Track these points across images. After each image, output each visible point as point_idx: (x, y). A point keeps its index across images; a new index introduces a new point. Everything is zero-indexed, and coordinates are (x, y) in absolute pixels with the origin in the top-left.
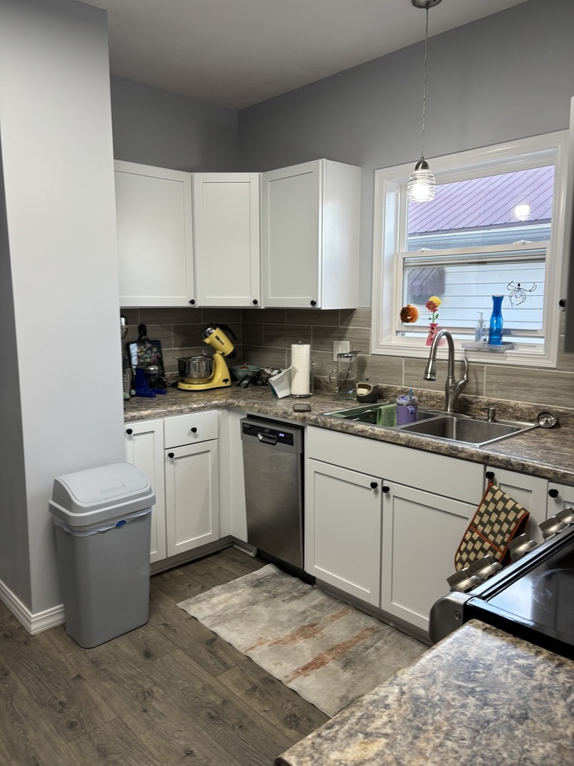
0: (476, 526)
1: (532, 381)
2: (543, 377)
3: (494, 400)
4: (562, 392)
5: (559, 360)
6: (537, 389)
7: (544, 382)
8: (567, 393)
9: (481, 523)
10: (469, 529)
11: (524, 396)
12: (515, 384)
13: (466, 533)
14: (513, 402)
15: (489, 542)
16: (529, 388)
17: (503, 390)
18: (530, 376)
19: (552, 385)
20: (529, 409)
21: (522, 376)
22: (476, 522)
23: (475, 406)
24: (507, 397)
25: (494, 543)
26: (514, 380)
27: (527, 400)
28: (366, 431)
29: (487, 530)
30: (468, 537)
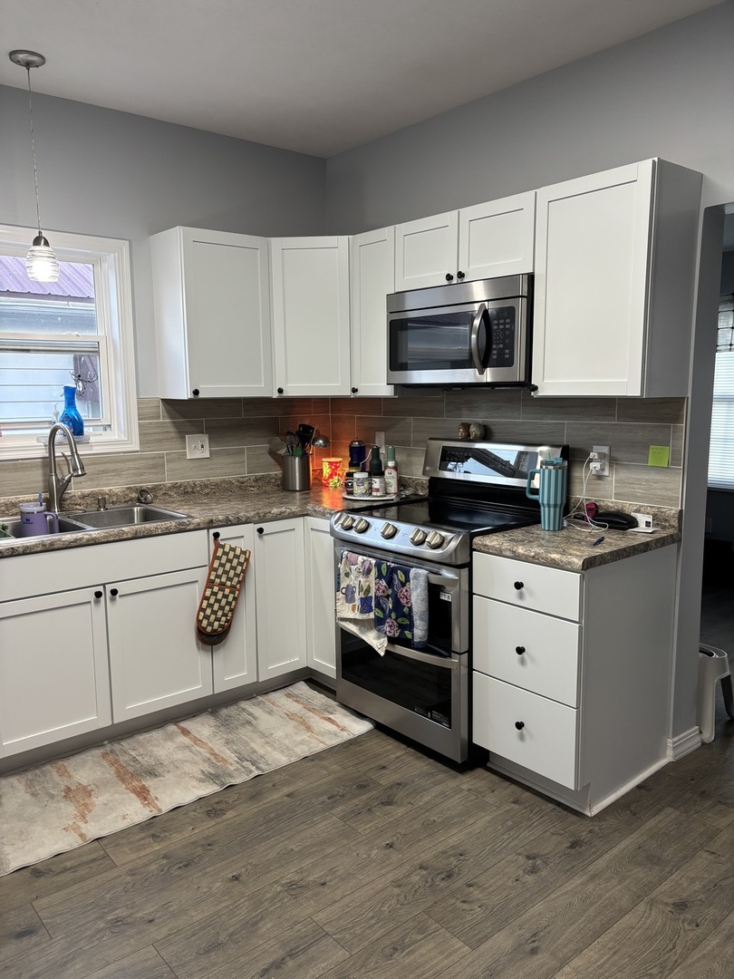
0: (213, 581)
1: (119, 466)
2: (129, 460)
3: (87, 491)
4: (145, 471)
5: (142, 443)
6: (125, 473)
7: (131, 464)
8: (149, 471)
9: (217, 576)
10: (207, 587)
11: (114, 481)
12: (103, 472)
13: (205, 591)
14: (106, 489)
15: (228, 587)
16: (117, 473)
17: (93, 479)
18: (117, 462)
19: (137, 466)
20: (124, 491)
21: (110, 463)
22: (212, 577)
23: (69, 502)
24: (98, 486)
25: (232, 586)
26: (102, 467)
27: (116, 484)
28: (80, 539)
29: (224, 580)
30: (208, 593)
